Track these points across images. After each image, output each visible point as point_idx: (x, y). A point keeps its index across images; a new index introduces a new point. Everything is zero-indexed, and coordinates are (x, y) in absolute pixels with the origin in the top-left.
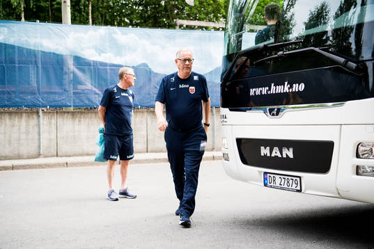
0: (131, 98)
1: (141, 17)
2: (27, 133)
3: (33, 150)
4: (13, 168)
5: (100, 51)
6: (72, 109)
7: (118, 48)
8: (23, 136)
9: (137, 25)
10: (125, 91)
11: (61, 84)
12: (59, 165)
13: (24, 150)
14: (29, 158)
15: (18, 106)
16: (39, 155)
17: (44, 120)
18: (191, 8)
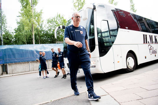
0: (45, 58)
1: (50, 42)
2: (27, 67)
3: (29, 70)
4: (25, 74)
5: (41, 49)
6: (36, 61)
7: (45, 48)
8: (26, 67)
9: (49, 43)
10: (44, 56)
11: (33, 56)
12: (34, 73)
13: (27, 70)
14: (28, 72)
15: (25, 61)
16: (30, 71)
17: (30, 64)
18: (55, 39)
